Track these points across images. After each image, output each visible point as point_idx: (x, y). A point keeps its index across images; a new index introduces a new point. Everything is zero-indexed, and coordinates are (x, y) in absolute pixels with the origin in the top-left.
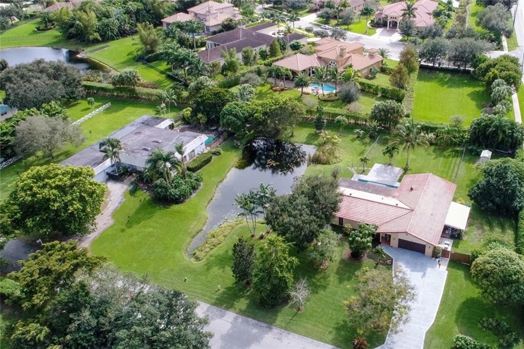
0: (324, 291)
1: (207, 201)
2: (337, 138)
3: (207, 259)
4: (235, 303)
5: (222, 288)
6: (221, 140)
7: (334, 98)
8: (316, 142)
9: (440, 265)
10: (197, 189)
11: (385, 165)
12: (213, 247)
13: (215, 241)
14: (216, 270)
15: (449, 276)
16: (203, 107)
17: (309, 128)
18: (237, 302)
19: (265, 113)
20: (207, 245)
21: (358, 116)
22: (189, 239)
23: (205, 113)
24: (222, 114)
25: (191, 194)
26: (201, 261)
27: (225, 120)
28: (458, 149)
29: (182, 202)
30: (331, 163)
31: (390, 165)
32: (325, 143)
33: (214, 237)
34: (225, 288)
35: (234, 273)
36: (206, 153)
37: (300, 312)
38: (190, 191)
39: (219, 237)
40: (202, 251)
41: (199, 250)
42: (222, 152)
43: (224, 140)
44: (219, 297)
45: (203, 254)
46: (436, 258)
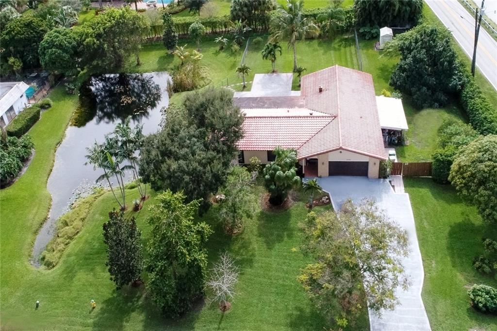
0: (251, 267)
1: (46, 175)
2: (197, 55)
3: (65, 262)
4: (125, 323)
5: (97, 303)
6: (47, 87)
7: (177, 9)
8: (171, 66)
9: (393, 186)
10: (27, 159)
11: (268, 73)
12: (67, 241)
13: (70, 231)
14: (82, 276)
15: (412, 199)
16: (14, 47)
17: (157, 50)
18: (127, 322)
19: (99, 36)
20: (59, 240)
21: (215, 20)
22: (29, 237)
23: (18, 56)
24: (41, 50)
25: (20, 169)
26: (55, 268)
27: (47, 58)
28: (346, 37)
29: (9, 184)
30: (198, 87)
31: (274, 72)
32: (182, 64)
33: (67, 225)
34: (103, 303)
35: (112, 274)
36: (30, 108)
37: (227, 312)
38: (18, 165)
39: (75, 223)
40: (54, 251)
41: (49, 251)
42: (52, 103)
43: (52, 87)
44: (96, 319)
45: (56, 254)
46: (385, 177)
